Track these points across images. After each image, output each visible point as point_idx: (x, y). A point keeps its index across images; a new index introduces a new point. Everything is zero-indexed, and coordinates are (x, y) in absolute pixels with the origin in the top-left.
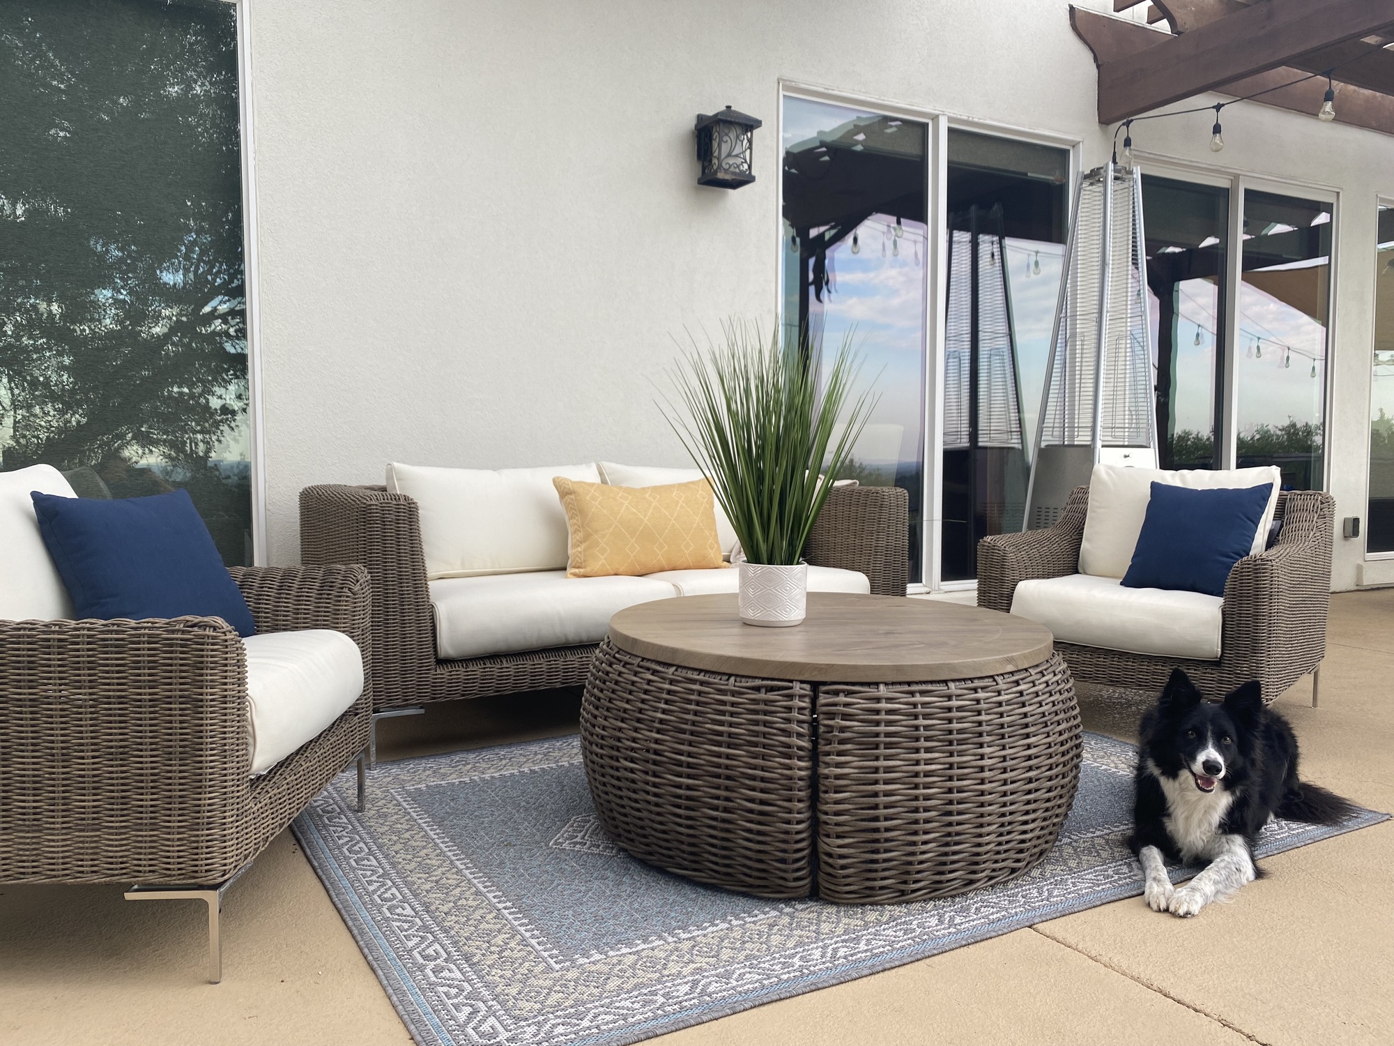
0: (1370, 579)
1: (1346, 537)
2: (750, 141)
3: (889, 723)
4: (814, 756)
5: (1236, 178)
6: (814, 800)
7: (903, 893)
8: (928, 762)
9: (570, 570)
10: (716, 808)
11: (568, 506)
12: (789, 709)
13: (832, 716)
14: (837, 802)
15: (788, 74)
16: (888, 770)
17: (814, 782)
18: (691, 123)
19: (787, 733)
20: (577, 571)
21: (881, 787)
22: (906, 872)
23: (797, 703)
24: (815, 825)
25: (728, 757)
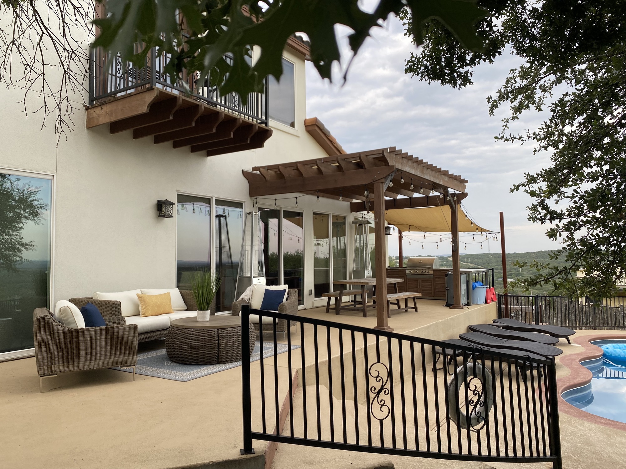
0: (315, 305)
1: (310, 295)
2: (172, 208)
3: (230, 334)
4: (218, 340)
5: (281, 208)
6: (218, 347)
7: (231, 361)
8: (235, 339)
9: (141, 315)
10: (202, 351)
11: (140, 301)
12: (214, 333)
13: (221, 333)
14: (222, 347)
15: (178, 189)
16: (230, 341)
17: (219, 344)
18: (156, 202)
19: (214, 337)
20: (144, 315)
21: (229, 344)
22: (232, 357)
23: (215, 332)
24: (219, 351)
25: (204, 342)
